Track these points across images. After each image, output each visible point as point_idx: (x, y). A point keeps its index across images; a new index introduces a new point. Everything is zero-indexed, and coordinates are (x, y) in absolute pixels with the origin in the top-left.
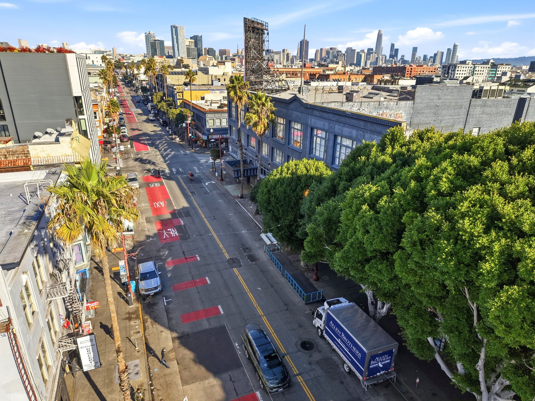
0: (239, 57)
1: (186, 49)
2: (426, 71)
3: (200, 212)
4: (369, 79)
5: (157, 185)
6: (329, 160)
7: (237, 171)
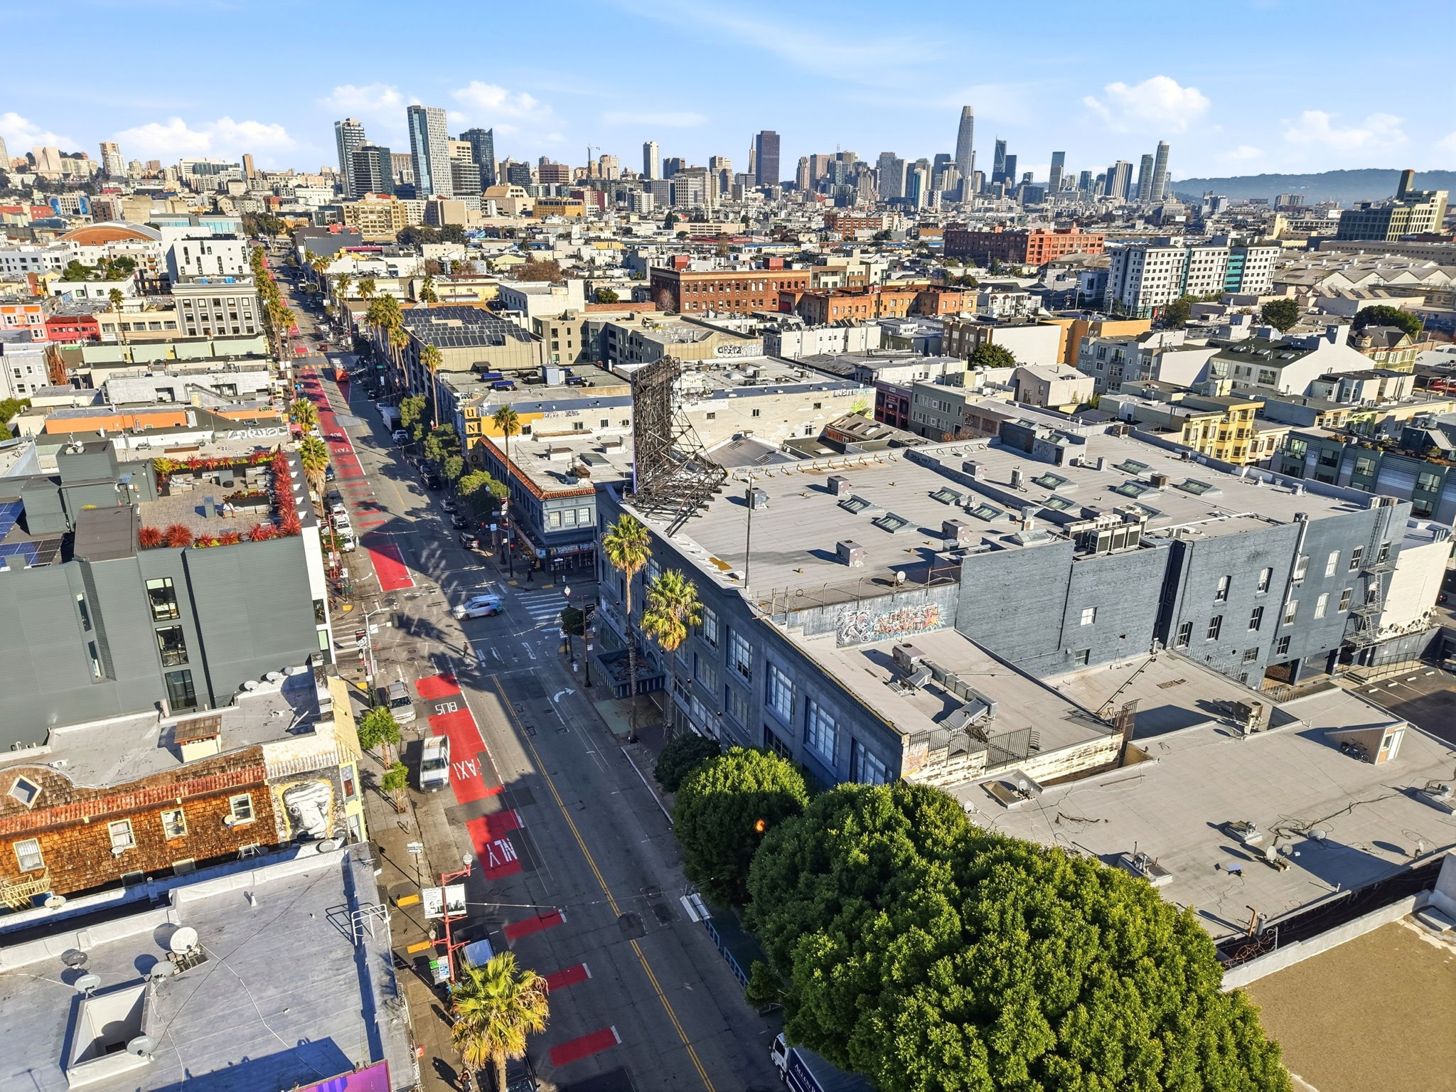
0: (593, 186)
1: (449, 170)
2: (1079, 246)
3: (553, 789)
4: (928, 302)
5: (452, 707)
6: (799, 732)
7: (624, 686)
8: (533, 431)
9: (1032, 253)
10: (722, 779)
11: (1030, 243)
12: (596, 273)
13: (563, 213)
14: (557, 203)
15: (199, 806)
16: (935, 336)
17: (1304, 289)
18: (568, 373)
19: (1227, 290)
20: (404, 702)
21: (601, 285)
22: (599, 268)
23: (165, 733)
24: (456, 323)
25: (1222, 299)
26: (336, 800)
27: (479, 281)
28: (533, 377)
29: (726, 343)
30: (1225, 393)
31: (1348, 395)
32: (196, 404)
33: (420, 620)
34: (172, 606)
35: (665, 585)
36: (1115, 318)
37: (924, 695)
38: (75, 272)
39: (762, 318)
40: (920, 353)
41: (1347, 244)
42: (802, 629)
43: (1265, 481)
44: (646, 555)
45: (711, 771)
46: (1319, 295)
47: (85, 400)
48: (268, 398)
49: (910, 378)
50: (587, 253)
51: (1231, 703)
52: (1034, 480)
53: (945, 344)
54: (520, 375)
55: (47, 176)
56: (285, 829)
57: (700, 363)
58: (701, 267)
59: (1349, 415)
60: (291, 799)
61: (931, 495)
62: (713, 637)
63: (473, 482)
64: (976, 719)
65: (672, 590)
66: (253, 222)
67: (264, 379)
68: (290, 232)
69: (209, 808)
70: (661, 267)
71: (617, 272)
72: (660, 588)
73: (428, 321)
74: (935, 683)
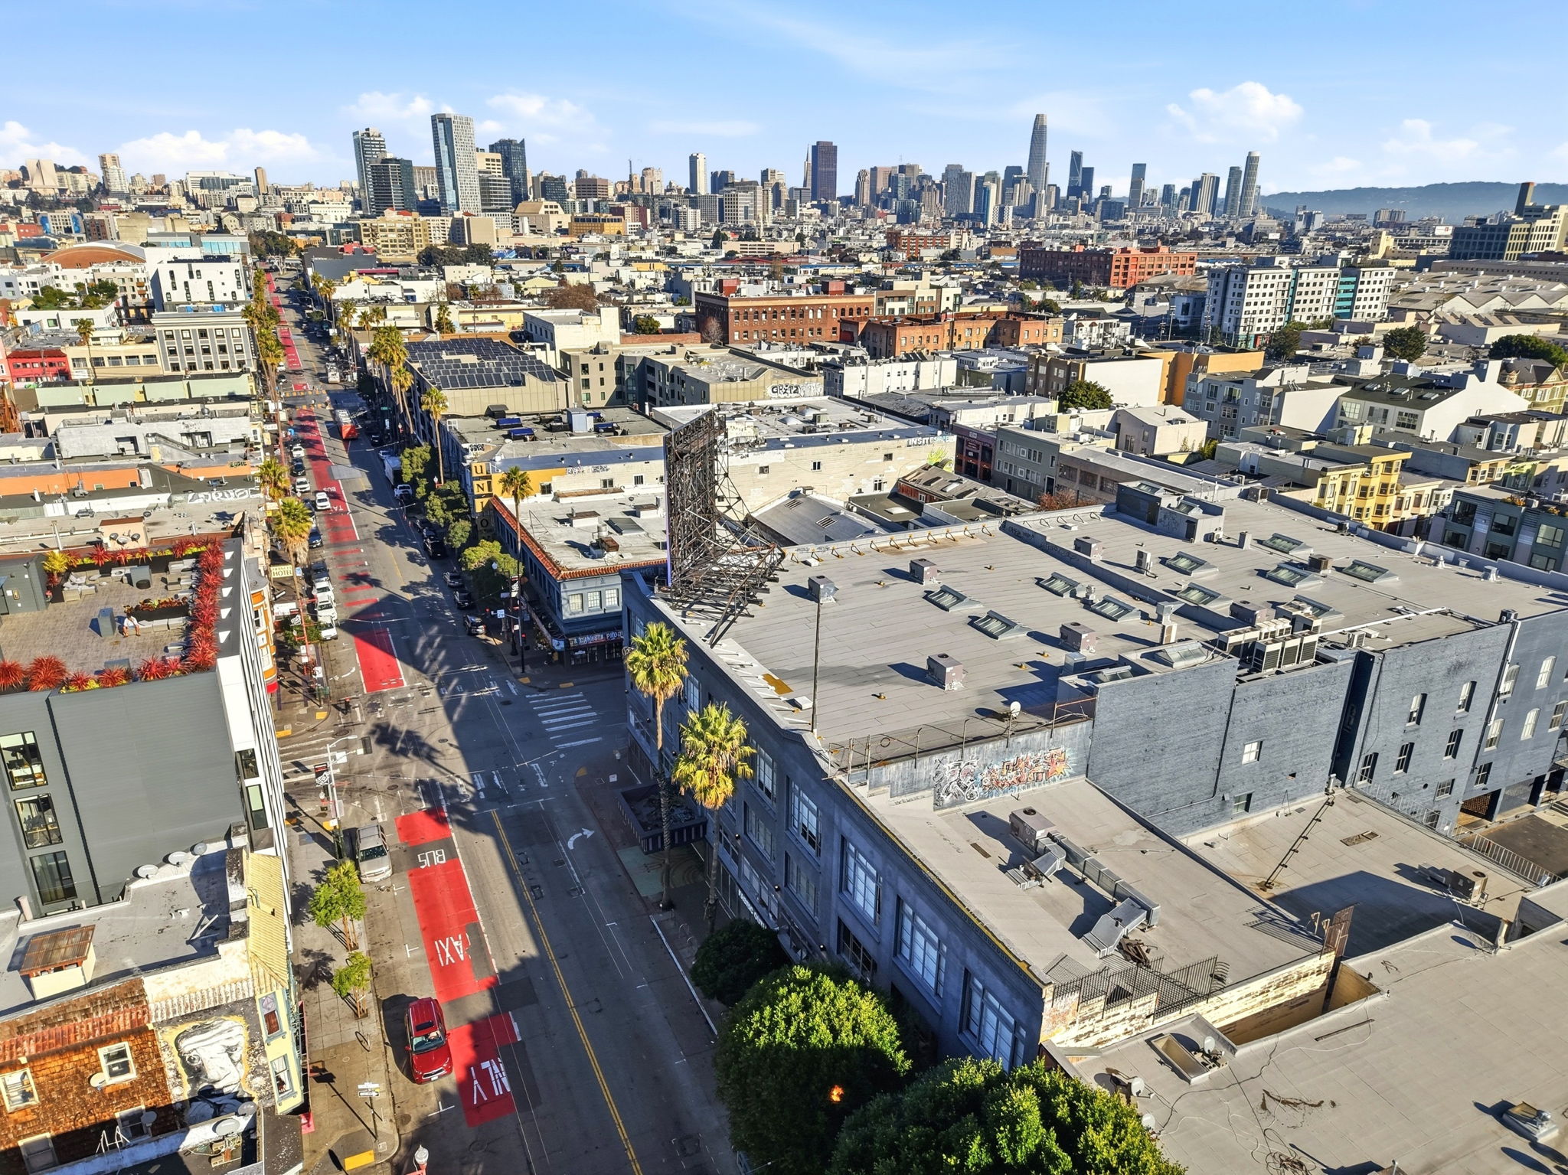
0: (635, 204)
1: (477, 184)
2: (1168, 266)
3: (561, 980)
4: (1008, 331)
5: (439, 857)
6: (887, 937)
7: (655, 838)
8: (554, 490)
9: (1117, 274)
10: (783, 1025)
11: (1114, 264)
12: (636, 298)
13: (601, 231)
14: (595, 220)
15: (54, 1065)
16: (1018, 371)
17: (1425, 316)
18: (597, 417)
19: (1338, 315)
20: (376, 853)
21: (641, 311)
22: (638, 292)
23: (22, 946)
24: (470, 359)
25: (1334, 325)
26: (252, 1041)
27: (505, 307)
28: (557, 424)
29: (781, 382)
30: (1365, 441)
31: (1500, 442)
32: (156, 458)
33: (409, 732)
34: (37, 769)
35: (705, 725)
36: (1223, 350)
37: (1055, 887)
38: (48, 298)
39: (821, 350)
40: (1003, 391)
41: (1461, 263)
42: (888, 788)
43: (1447, 562)
44: (682, 677)
45: (767, 1010)
46: (1442, 322)
47: (32, 452)
48: (242, 451)
49: (992, 422)
50: (626, 275)
51: (1444, 872)
52: (1163, 561)
53: (1030, 380)
54: (542, 421)
55: (41, 191)
56: (181, 1084)
57: (751, 405)
58: (752, 292)
59: (1508, 466)
60: (186, 1045)
61: (1039, 582)
62: (768, 784)
63: (478, 555)
64: (1132, 929)
65: (713, 733)
66: (260, 242)
67: (243, 427)
68: (299, 252)
69: (69, 1066)
70: (708, 291)
71: (659, 297)
72: (699, 727)
73: (439, 356)
74: (1069, 867)
